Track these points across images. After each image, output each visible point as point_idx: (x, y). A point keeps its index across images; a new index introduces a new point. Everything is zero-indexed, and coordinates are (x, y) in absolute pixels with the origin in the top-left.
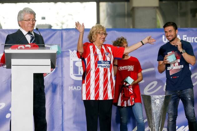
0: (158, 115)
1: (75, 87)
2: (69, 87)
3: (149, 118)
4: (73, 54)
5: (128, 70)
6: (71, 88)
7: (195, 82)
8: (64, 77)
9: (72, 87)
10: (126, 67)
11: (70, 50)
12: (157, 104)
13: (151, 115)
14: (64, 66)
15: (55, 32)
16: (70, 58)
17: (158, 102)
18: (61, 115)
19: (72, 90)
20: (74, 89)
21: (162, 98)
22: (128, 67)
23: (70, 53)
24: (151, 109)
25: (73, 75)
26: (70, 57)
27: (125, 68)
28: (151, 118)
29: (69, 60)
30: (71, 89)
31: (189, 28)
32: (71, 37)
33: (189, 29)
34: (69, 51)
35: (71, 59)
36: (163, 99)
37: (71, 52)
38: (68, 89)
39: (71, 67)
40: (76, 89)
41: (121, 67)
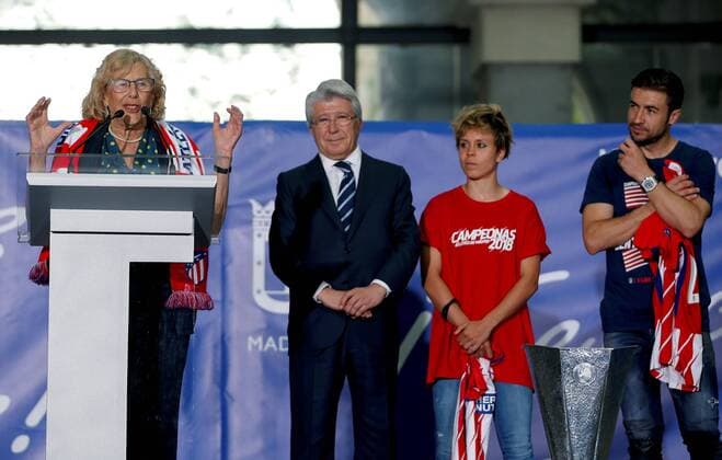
0: (587, 418)
1: (271, 339)
2: (250, 339)
3: (554, 432)
4: (263, 217)
5: (491, 247)
6: (255, 343)
7: (717, 328)
8: (231, 302)
9: (260, 339)
10: (481, 232)
11: (254, 202)
12: (582, 381)
13: (561, 418)
14: (231, 261)
15: (201, 131)
16: (252, 231)
17: (586, 371)
18: (219, 445)
19: (260, 347)
20: (268, 345)
21: (600, 358)
22: (491, 233)
23: (255, 213)
24: (559, 399)
25: (264, 293)
26: (255, 228)
27: (478, 238)
28: (559, 432)
29: (250, 236)
30: (257, 346)
31: (696, 124)
32: (261, 153)
33: (697, 128)
34: (250, 206)
35: (256, 233)
36: (606, 363)
37: (256, 206)
38: (246, 345)
39: (259, 263)
40: (274, 345)
41: (462, 233)
